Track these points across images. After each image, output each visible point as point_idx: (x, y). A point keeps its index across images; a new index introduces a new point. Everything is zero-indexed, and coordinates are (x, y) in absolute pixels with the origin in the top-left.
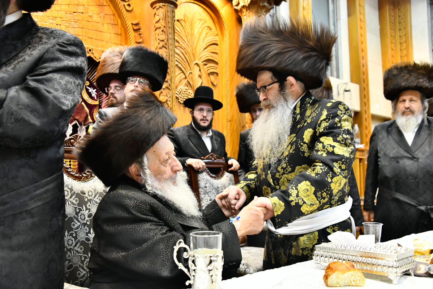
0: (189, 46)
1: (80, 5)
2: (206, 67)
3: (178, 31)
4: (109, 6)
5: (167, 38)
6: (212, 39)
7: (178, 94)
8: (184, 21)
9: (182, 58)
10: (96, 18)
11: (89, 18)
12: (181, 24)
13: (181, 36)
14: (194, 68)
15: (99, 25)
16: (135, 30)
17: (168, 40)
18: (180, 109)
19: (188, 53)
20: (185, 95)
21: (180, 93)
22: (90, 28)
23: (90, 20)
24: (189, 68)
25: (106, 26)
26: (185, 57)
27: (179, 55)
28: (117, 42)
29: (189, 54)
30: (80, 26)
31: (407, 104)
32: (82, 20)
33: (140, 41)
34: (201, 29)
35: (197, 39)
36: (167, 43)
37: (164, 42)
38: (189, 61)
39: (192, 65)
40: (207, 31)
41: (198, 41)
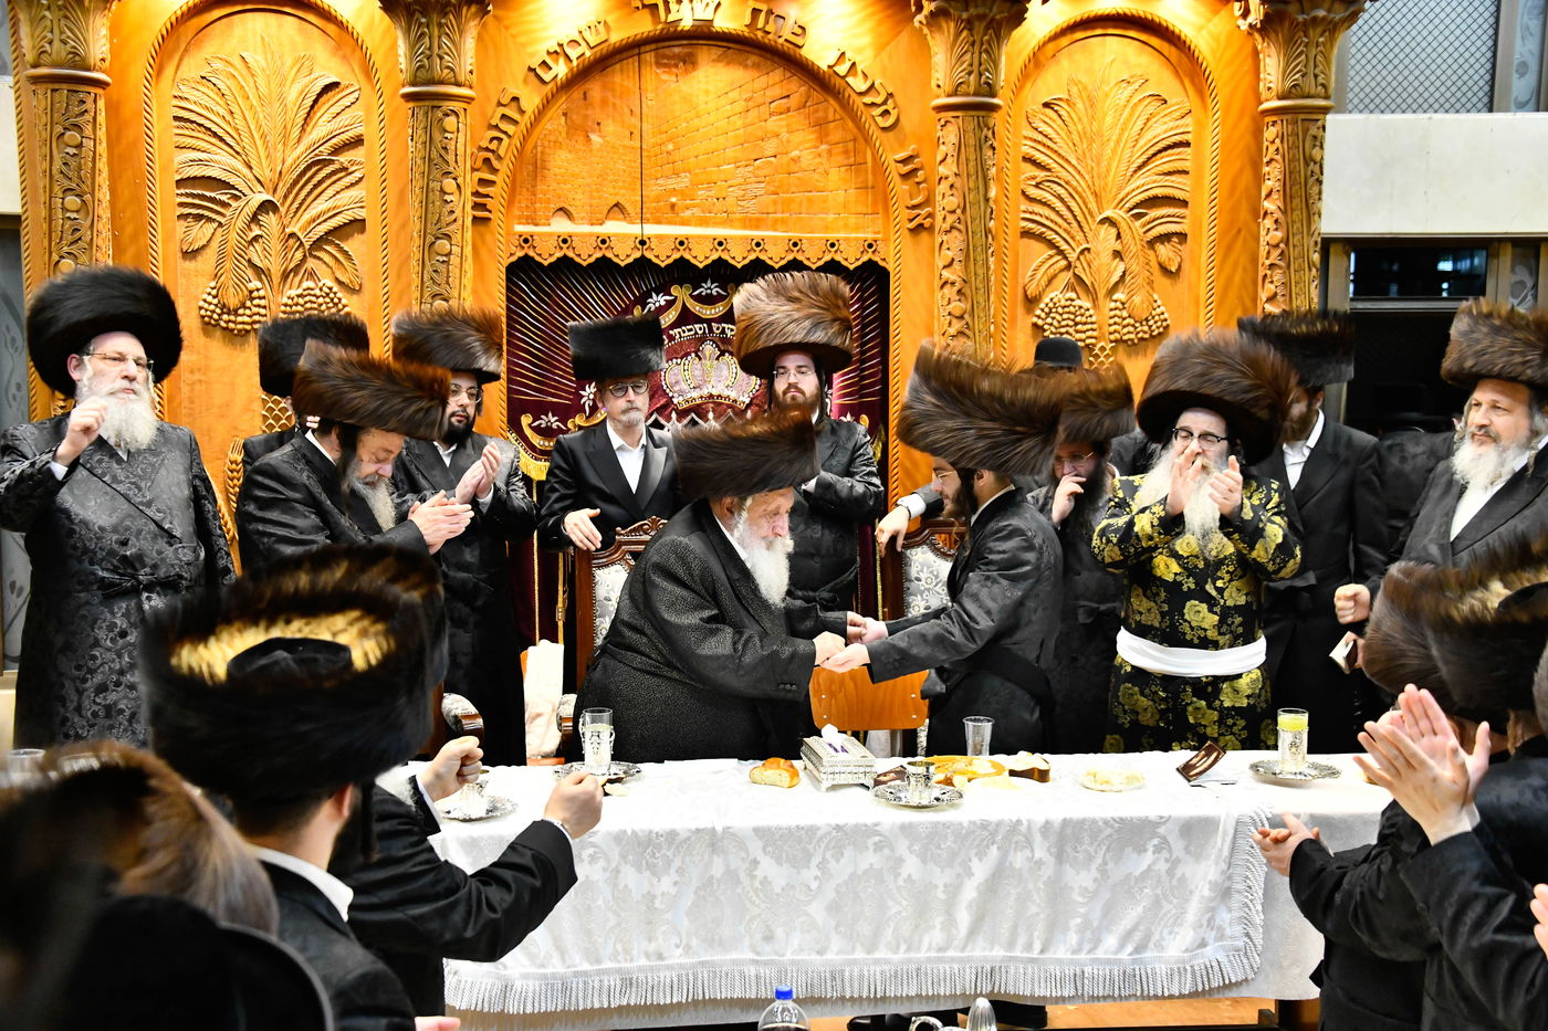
0: (1083, 172)
1: (768, 138)
2: (1138, 223)
3: (1046, 136)
4: (842, 120)
5: (962, 205)
6: (1166, 132)
7: (1043, 315)
8: (1067, 101)
9: (1057, 212)
10: (808, 159)
11: (792, 163)
12: (1056, 112)
13: (1056, 148)
14: (1096, 236)
15: (816, 176)
16: (905, 176)
17: (963, 211)
19: (1077, 192)
20: (1065, 316)
21: (1048, 314)
22: (795, 189)
23: (794, 167)
24: (1079, 236)
25: (834, 174)
26: (1069, 208)
27: (1049, 206)
28: (864, 210)
29: (1081, 197)
30: (771, 189)
32: (776, 173)
33: (915, 202)
34: (1128, 110)
35: (1112, 144)
36: (962, 217)
37: (954, 217)
38: (1080, 218)
39: (1091, 226)
40: (1151, 109)
41: (1114, 151)
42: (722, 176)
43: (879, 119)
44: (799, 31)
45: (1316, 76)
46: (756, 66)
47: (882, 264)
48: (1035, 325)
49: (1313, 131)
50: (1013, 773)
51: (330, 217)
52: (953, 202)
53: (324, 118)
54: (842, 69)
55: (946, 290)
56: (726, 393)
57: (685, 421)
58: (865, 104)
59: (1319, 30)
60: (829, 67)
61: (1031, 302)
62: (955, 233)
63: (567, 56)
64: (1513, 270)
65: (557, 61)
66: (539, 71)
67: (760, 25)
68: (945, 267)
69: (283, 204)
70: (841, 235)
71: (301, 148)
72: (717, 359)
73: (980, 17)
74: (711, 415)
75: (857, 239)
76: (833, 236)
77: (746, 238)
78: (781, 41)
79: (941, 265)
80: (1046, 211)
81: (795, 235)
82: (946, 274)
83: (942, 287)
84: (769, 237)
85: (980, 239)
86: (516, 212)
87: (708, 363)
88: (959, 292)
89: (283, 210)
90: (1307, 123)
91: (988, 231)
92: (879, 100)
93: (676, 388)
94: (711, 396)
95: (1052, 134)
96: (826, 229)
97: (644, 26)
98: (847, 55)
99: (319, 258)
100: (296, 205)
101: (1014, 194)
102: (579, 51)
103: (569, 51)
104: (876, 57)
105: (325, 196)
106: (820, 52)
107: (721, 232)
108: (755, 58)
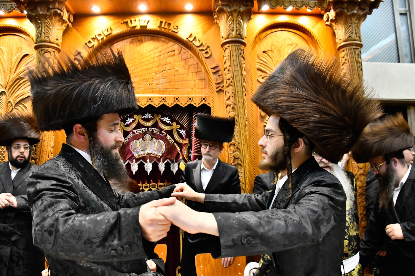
1: (167, 64)
3: (265, 62)
4: (193, 57)
5: (232, 76)
8: (271, 51)
10: (181, 70)
11: (176, 72)
12: (268, 54)
13: (268, 66)
15: (184, 76)
16: (214, 73)
17: (233, 78)
22: (177, 80)
23: (176, 73)
25: (190, 75)
28: (201, 87)
30: (168, 80)
32: (170, 75)
33: (218, 82)
36: (232, 81)
37: (230, 81)
42: (151, 77)
43: (205, 55)
44: (176, 28)
45: (356, 34)
46: (164, 41)
47: (208, 105)
49: (357, 52)
51: (21, 96)
52: (229, 76)
53: (23, 65)
54: (191, 39)
55: (228, 108)
56: (154, 152)
57: (138, 163)
58: (200, 50)
59: (355, 18)
60: (187, 39)
61: (263, 118)
62: (230, 87)
63: (97, 39)
65: (94, 41)
66: (88, 44)
67: (163, 26)
68: (227, 100)
69: (8, 92)
70: (193, 95)
71: (15, 74)
72: (151, 140)
73: (235, 11)
74: (148, 160)
75: (199, 97)
76: (190, 96)
77: (159, 97)
78: (170, 31)
79: (226, 99)
81: (177, 96)
82: (228, 102)
83: (227, 107)
84: (167, 97)
85: (240, 89)
87: (147, 142)
88: (233, 108)
89: (7, 94)
90: (355, 50)
91: (243, 86)
92: (204, 48)
93: (135, 151)
94: (148, 154)
95: (267, 61)
96: (188, 93)
97: (123, 29)
98: (193, 35)
99: (17, 109)
100: (12, 92)
102: (101, 37)
103: (98, 37)
104: (203, 35)
105: (21, 89)
106: (183, 34)
107: (150, 95)
108: (163, 39)
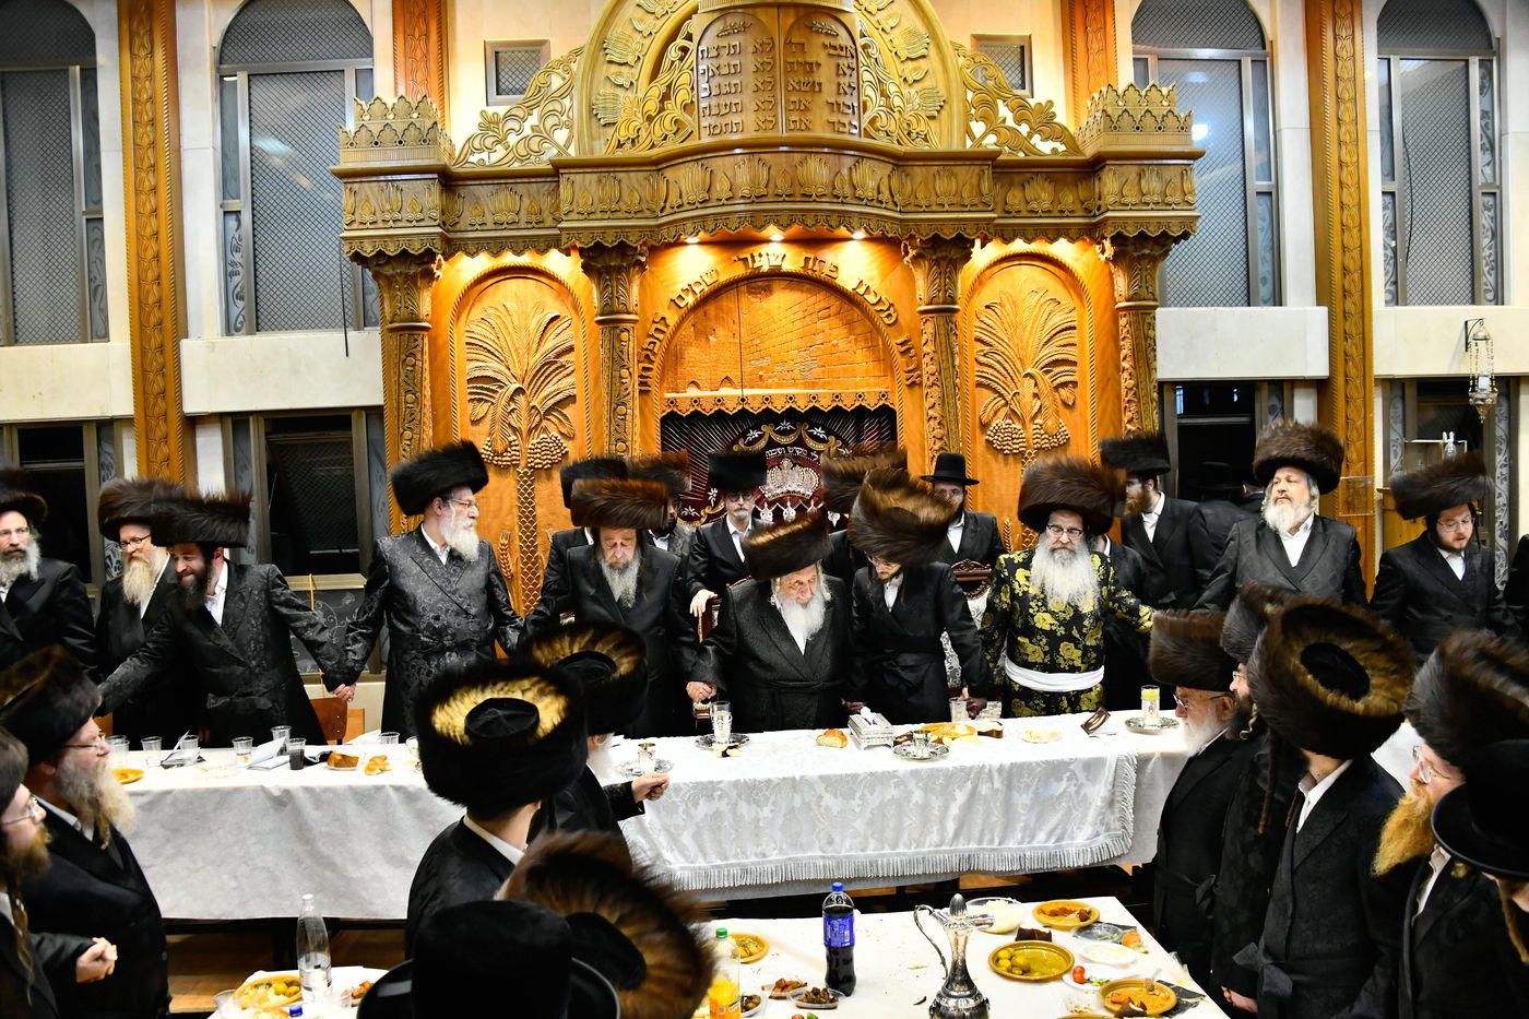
0: (1012, 346)
1: (818, 333)
2: (1047, 376)
3: (989, 325)
4: (862, 320)
6: (1060, 321)
7: (992, 434)
8: (1000, 304)
9: (998, 372)
10: (842, 344)
11: (833, 348)
12: (994, 311)
13: (995, 332)
14: (1022, 384)
15: (848, 354)
16: (903, 353)
17: (940, 373)
18: (996, 459)
19: (1010, 359)
20: (1006, 434)
21: (995, 434)
22: (835, 363)
23: (834, 351)
24: (1012, 385)
25: (859, 353)
26: (1005, 368)
27: (993, 367)
28: (878, 374)
29: (1012, 361)
30: (820, 363)
31: (1281, 486)
32: (823, 354)
33: (910, 368)
34: (1037, 309)
35: (1029, 329)
36: (939, 377)
37: (934, 377)
38: (1012, 374)
39: (1019, 379)
40: (1051, 307)
41: (1030, 333)
42: (790, 358)
43: (885, 319)
44: (834, 269)
45: (1147, 288)
46: (809, 291)
47: (891, 406)
48: (987, 440)
49: (1148, 320)
50: (980, 733)
51: (556, 395)
52: (932, 368)
53: (551, 337)
54: (861, 290)
55: (931, 422)
56: (798, 490)
57: (773, 508)
58: (876, 311)
59: (1147, 261)
60: (853, 289)
61: (984, 426)
62: (935, 387)
63: (694, 291)
64: (1269, 398)
65: (687, 295)
66: (677, 301)
67: (810, 267)
68: (930, 408)
69: (528, 389)
70: (865, 390)
71: (538, 355)
73: (944, 258)
74: (789, 504)
75: (875, 392)
76: (860, 391)
77: (806, 395)
78: (823, 275)
79: (927, 407)
80: (991, 371)
81: (837, 391)
82: (930, 412)
83: (929, 420)
84: (821, 393)
85: (951, 390)
86: (665, 385)
88: (939, 423)
89: (528, 392)
90: (1144, 315)
91: (955, 385)
92: (885, 308)
94: (788, 492)
95: (993, 325)
96: (856, 386)
97: (739, 271)
98: (864, 282)
99: (549, 420)
100: (535, 389)
101: (971, 361)
102: (701, 288)
103: (695, 288)
104: (882, 281)
105: (552, 383)
106: (847, 281)
107: (790, 391)
108: (808, 286)
